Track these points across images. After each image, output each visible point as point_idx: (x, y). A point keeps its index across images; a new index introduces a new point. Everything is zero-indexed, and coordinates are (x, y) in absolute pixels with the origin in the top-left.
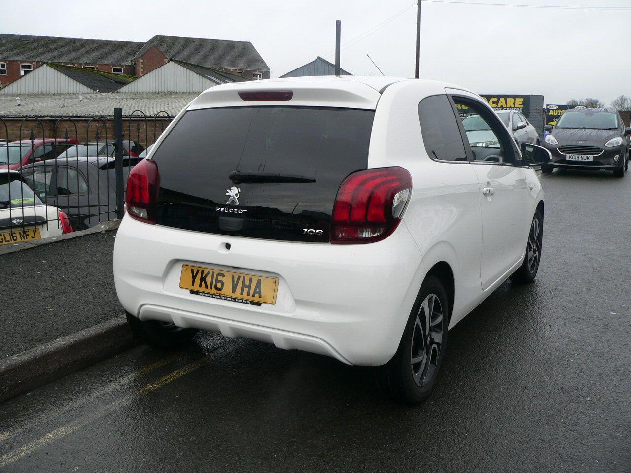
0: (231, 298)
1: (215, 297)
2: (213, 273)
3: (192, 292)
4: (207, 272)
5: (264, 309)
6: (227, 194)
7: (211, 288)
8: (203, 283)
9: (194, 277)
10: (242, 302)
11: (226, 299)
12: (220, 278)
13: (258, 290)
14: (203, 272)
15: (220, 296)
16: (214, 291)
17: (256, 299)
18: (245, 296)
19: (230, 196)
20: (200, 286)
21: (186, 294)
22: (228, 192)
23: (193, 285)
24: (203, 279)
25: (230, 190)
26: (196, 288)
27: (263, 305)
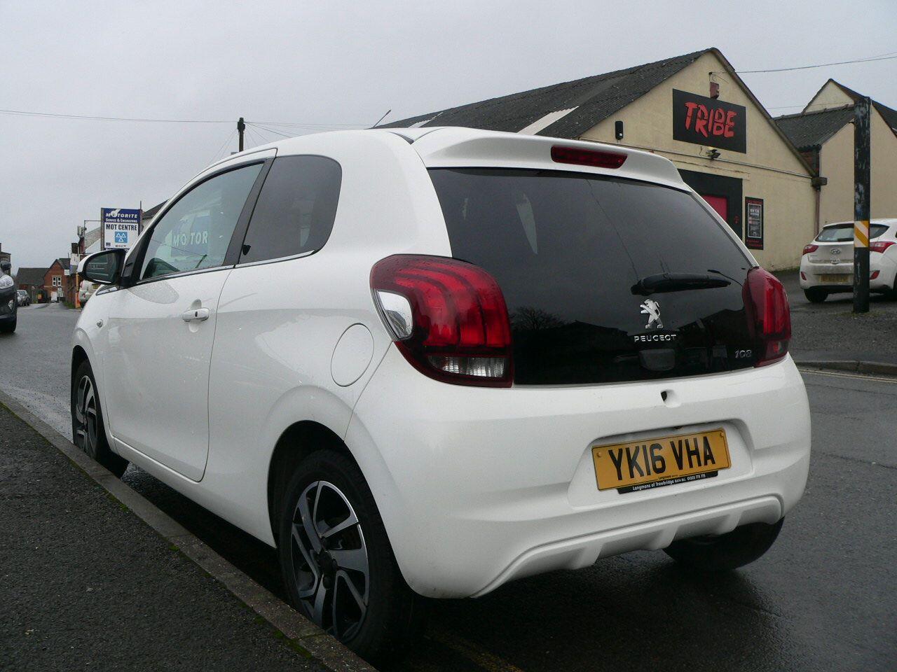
0: (681, 478)
1: (659, 486)
2: (644, 448)
3: (623, 490)
4: (634, 449)
5: (723, 478)
6: (642, 312)
7: (649, 473)
8: (635, 470)
9: (618, 464)
10: (696, 479)
11: (675, 483)
12: (657, 452)
13: (708, 454)
14: (628, 450)
15: (665, 481)
16: (655, 476)
17: (710, 467)
18: (696, 469)
19: (648, 315)
20: (632, 476)
21: (613, 499)
22: (643, 309)
23: (620, 478)
24: (632, 463)
25: (645, 304)
26: (627, 481)
27: (719, 472)
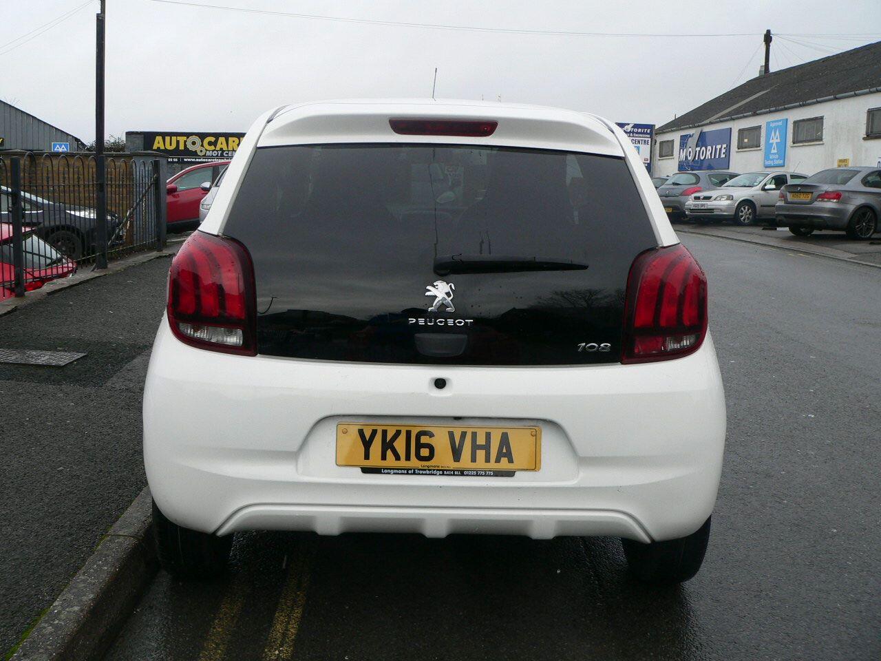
0: (454, 471)
1: (419, 474)
2: (409, 433)
3: (366, 470)
4: (394, 432)
5: (522, 480)
6: (428, 294)
7: (408, 458)
8: (389, 453)
9: (367, 444)
10: (477, 475)
11: (443, 474)
12: (424, 440)
13: (504, 451)
14: (385, 433)
15: (429, 470)
16: (414, 463)
17: (504, 464)
18: (481, 463)
19: (435, 297)
20: (384, 457)
21: (355, 476)
22: (429, 291)
23: (367, 457)
24: (387, 446)
25: (434, 286)
26: (375, 460)
27: (517, 474)
